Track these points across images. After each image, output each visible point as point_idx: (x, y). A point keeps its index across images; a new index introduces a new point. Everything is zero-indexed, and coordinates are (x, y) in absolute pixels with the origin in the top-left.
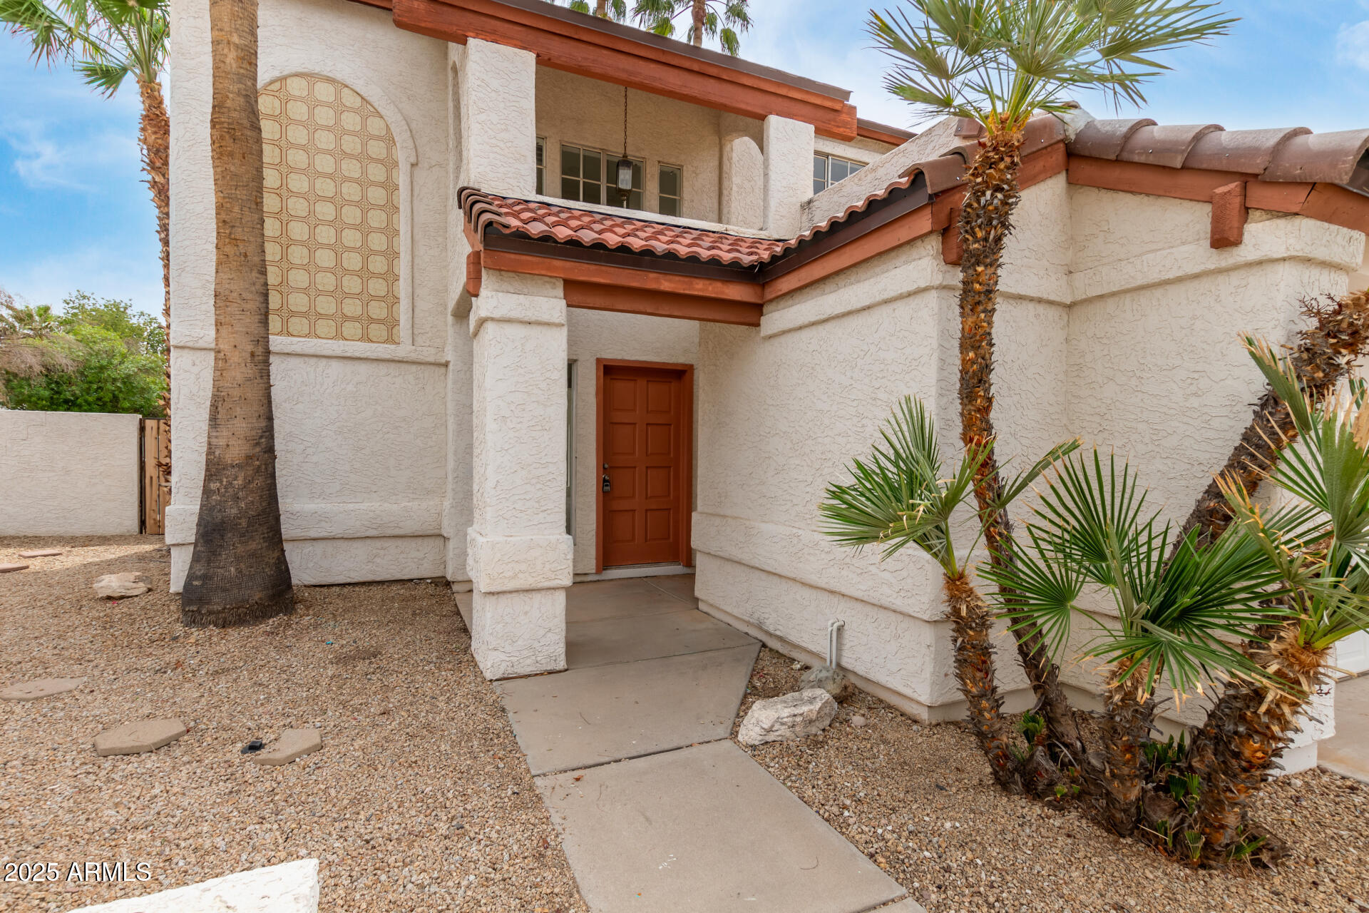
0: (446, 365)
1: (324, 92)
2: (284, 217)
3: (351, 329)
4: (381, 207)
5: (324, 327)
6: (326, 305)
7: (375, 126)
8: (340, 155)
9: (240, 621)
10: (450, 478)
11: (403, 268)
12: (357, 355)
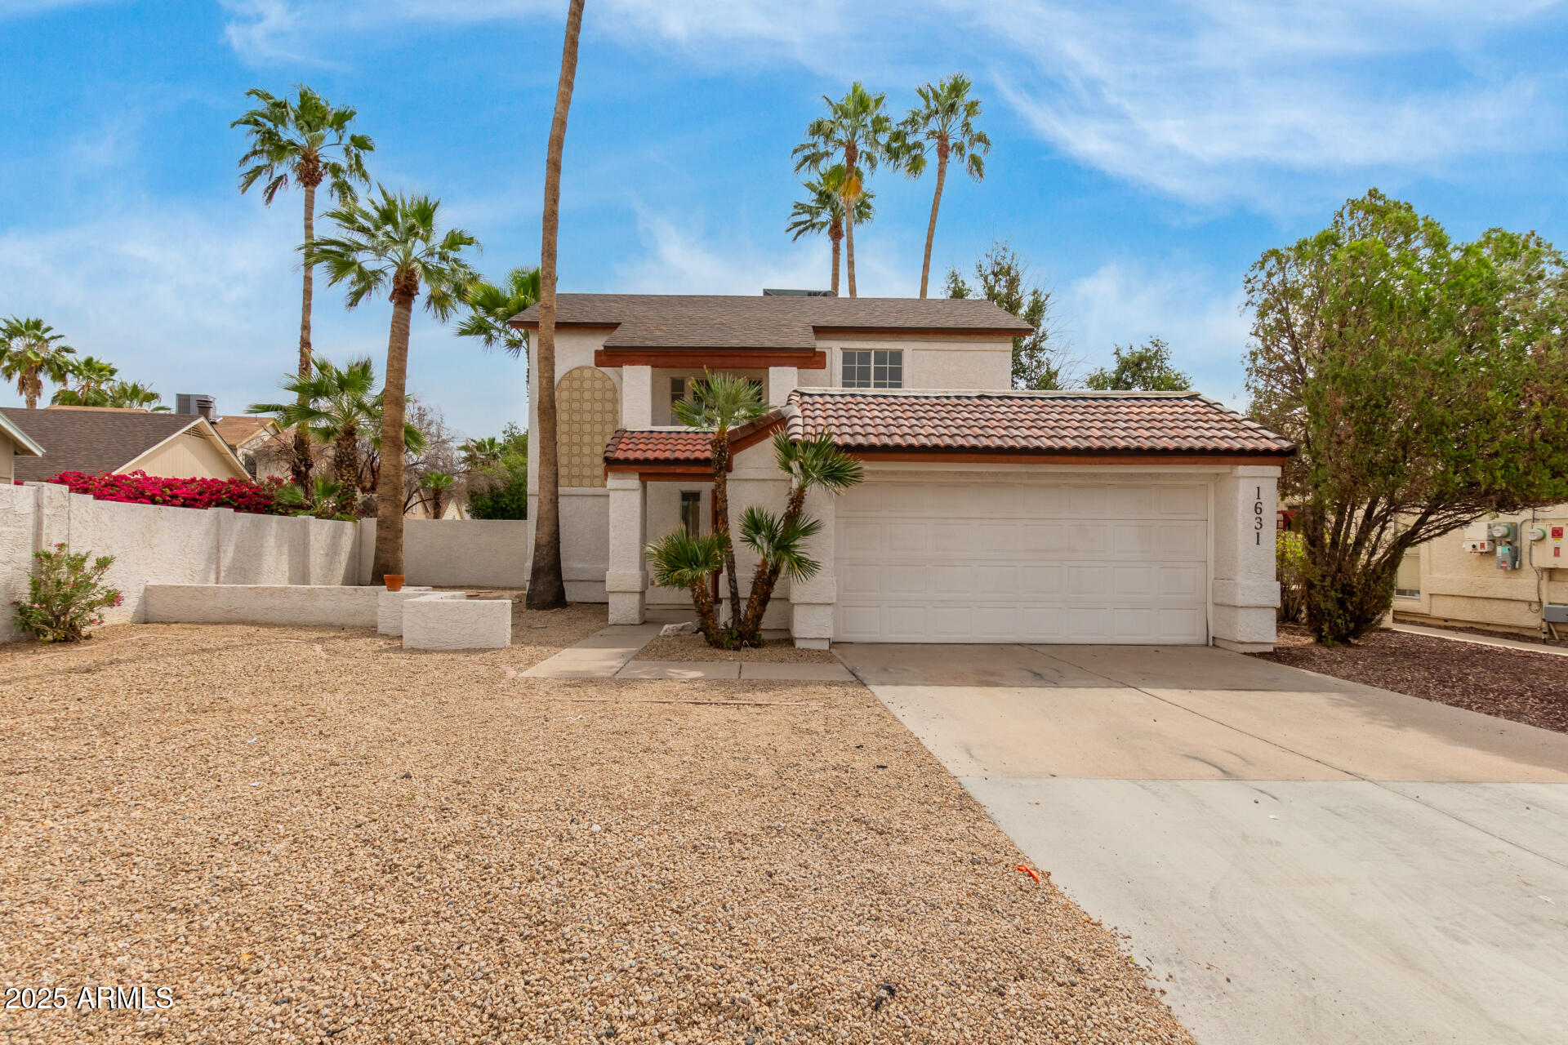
1: (587, 374)
2: (571, 433)
3: (597, 481)
5: (586, 482)
6: (587, 472)
7: (608, 385)
8: (593, 401)
9: (544, 608)
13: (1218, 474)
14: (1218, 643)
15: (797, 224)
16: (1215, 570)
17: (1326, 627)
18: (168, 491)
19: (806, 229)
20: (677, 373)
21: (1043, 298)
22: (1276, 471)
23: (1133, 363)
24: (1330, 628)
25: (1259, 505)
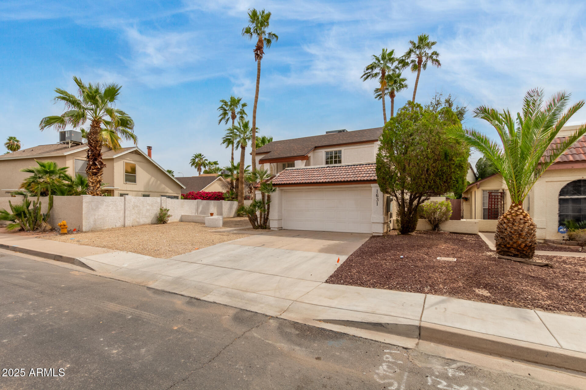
18: (206, 195)
20: (284, 163)
25: (377, 195)
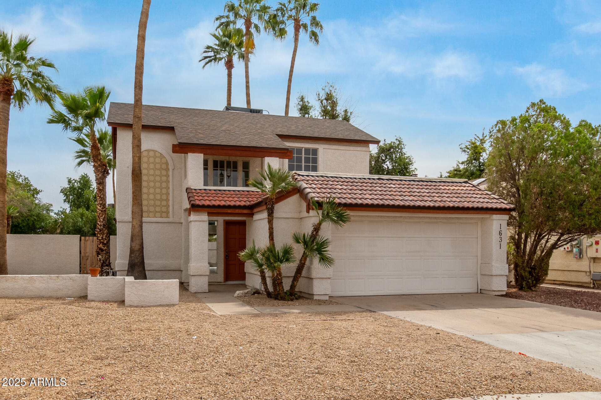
0: (182, 223)
1: (152, 154)
3: (158, 215)
4: (165, 182)
5: (151, 214)
6: (152, 209)
7: (164, 161)
8: (155, 169)
10: (183, 254)
11: (171, 198)
12: (159, 221)
13: (483, 218)
14: (483, 292)
15: (206, 58)
16: (481, 260)
17: (524, 283)
19: (210, 61)
21: (349, 114)
22: (506, 217)
23: (386, 149)
24: (526, 284)
25: (501, 232)
